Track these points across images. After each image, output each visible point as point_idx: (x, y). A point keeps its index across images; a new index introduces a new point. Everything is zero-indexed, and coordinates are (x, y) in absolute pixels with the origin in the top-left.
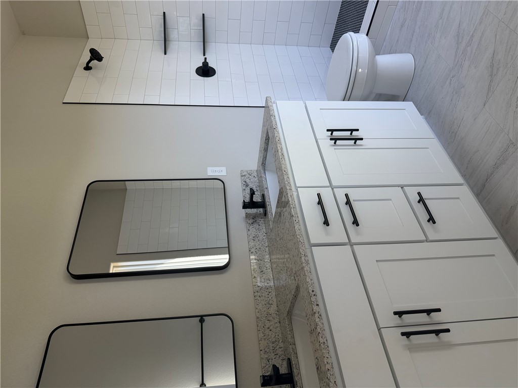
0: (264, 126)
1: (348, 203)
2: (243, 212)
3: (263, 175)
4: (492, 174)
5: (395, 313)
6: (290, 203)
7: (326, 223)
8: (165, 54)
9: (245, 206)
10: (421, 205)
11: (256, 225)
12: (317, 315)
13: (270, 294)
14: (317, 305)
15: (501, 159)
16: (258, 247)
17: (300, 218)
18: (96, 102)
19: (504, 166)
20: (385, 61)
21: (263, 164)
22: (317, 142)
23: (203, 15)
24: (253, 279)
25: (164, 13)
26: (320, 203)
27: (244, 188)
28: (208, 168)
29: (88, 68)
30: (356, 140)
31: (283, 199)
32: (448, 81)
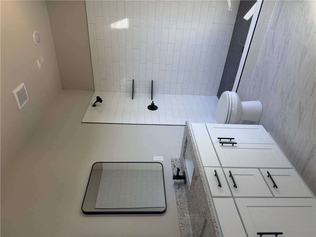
0: (184, 135)
1: (231, 176)
2: (173, 181)
3: (184, 161)
4: (307, 163)
5: (258, 234)
6: (201, 174)
7: (220, 185)
8: (133, 99)
9: (175, 178)
10: (269, 178)
11: (180, 189)
12: (216, 232)
13: (189, 229)
14: (217, 227)
15: (310, 155)
16: (181, 202)
17: (206, 182)
18: (98, 122)
19: (312, 159)
20: (246, 104)
21: (184, 155)
22: (213, 144)
23: (152, 81)
24: (179, 220)
25: (133, 80)
26: (216, 175)
27: (173, 168)
28: (154, 157)
29: (94, 105)
30: (233, 143)
31: (196, 173)
32: (280, 115)
